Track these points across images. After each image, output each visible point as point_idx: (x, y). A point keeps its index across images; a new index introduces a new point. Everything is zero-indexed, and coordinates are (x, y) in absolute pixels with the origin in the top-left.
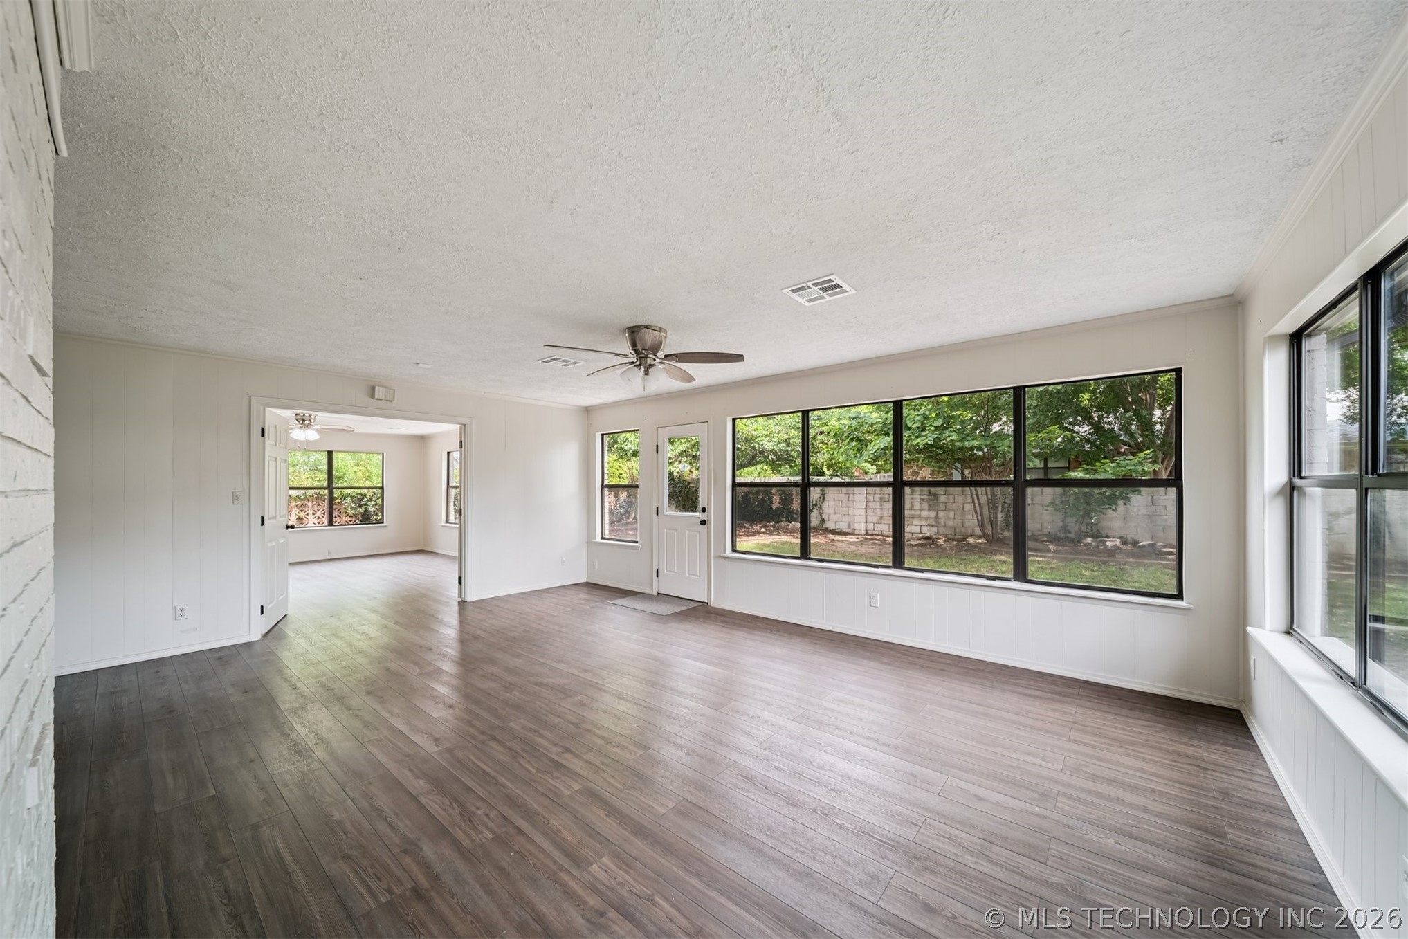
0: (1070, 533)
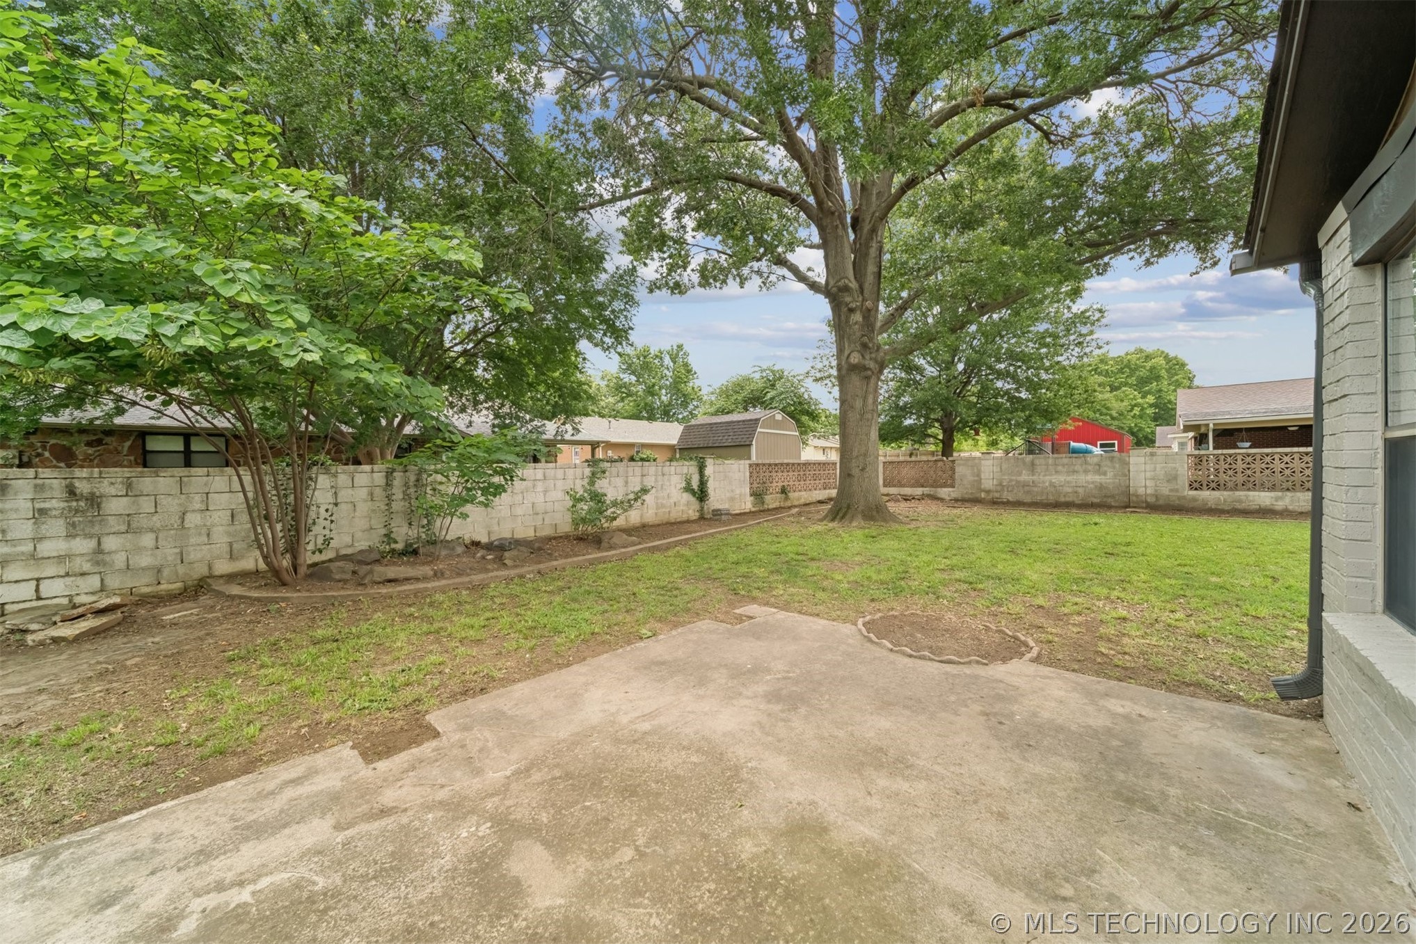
0: (396, 542)
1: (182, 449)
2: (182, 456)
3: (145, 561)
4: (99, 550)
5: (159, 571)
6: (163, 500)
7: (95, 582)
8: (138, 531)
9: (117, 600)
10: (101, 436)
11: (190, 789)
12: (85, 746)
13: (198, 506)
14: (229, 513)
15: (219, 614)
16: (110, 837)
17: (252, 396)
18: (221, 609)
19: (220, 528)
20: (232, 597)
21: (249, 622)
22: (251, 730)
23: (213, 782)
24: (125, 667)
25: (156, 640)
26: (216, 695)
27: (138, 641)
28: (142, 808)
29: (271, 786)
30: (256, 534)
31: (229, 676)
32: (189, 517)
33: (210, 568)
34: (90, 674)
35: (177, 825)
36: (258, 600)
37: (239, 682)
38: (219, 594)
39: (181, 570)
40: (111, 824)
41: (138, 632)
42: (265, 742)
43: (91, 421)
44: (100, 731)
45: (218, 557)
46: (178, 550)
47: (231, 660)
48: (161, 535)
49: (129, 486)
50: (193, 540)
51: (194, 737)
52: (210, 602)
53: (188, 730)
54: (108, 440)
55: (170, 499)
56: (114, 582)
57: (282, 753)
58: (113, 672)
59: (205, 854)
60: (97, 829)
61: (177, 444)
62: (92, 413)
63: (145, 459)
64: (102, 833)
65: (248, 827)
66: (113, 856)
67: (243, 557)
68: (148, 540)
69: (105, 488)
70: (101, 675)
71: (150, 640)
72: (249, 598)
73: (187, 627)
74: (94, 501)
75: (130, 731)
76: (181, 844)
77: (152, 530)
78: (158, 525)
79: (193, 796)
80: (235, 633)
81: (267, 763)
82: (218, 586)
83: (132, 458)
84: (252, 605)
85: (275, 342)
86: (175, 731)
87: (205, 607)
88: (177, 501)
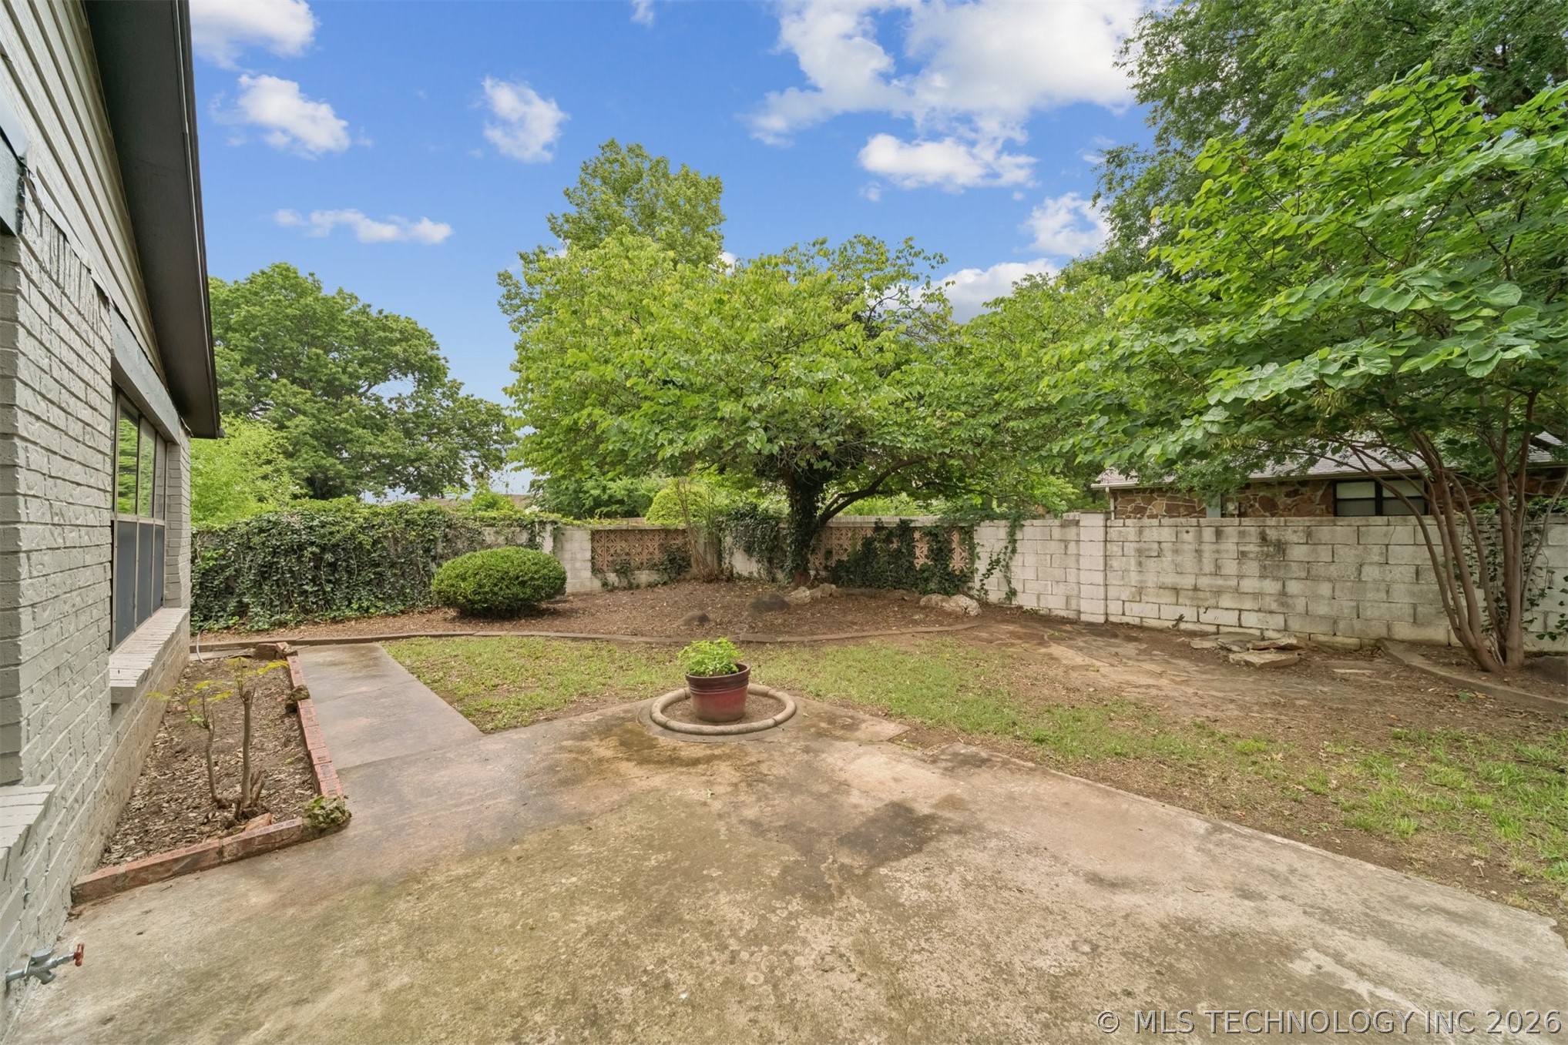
1: (1373, 495)
2: (1373, 503)
3: (1322, 609)
4: (1283, 593)
5: (1335, 622)
6: (1341, 551)
7: (1278, 621)
8: (1316, 579)
9: (1293, 641)
10: (1297, 487)
11: (1328, 846)
12: (1253, 758)
13: (1376, 558)
14: (1413, 569)
15: (1394, 683)
16: (1257, 844)
17: (1436, 429)
18: (1397, 678)
19: (1402, 586)
20: (1412, 669)
21: (1430, 703)
22: (1404, 823)
23: (1353, 854)
24: (1294, 705)
25: (1325, 689)
26: (1371, 767)
27: (1309, 685)
28: (1285, 836)
29: (1418, 899)
30: (1445, 600)
31: (1390, 753)
32: (1366, 570)
33: (1389, 629)
34: (1266, 701)
35: (1311, 871)
36: (1446, 680)
37: (1402, 765)
38: (1397, 661)
39: (1358, 625)
40: (1260, 834)
41: (1311, 676)
42: (1420, 846)
43: (1288, 473)
44: (1265, 752)
45: (1399, 619)
46: (1354, 604)
47: (1397, 738)
48: (1337, 586)
49: (1309, 535)
50: (1370, 595)
51: (1342, 799)
52: (1386, 667)
53: (1336, 789)
54: (1303, 490)
55: (1347, 549)
56: (1295, 625)
57: (1439, 871)
58: (1284, 706)
59: (1329, 916)
60: (1250, 831)
61: (1368, 491)
62: (1290, 466)
63: (1336, 508)
64: (1252, 837)
65: (1381, 924)
66: (1258, 861)
67: (1430, 624)
68: (1325, 589)
69: (1290, 536)
70: (1275, 705)
71: (1320, 687)
72: (1433, 674)
73: (1356, 687)
74: (1281, 547)
75: (1288, 763)
76: (1312, 891)
77: (1329, 580)
78: (1335, 575)
79: (1330, 854)
80: (1409, 710)
81: (1419, 872)
82: (1396, 651)
83: (1323, 507)
84: (1436, 684)
85: (1457, 351)
86: (1325, 783)
87: (1378, 671)
88: (1353, 552)
